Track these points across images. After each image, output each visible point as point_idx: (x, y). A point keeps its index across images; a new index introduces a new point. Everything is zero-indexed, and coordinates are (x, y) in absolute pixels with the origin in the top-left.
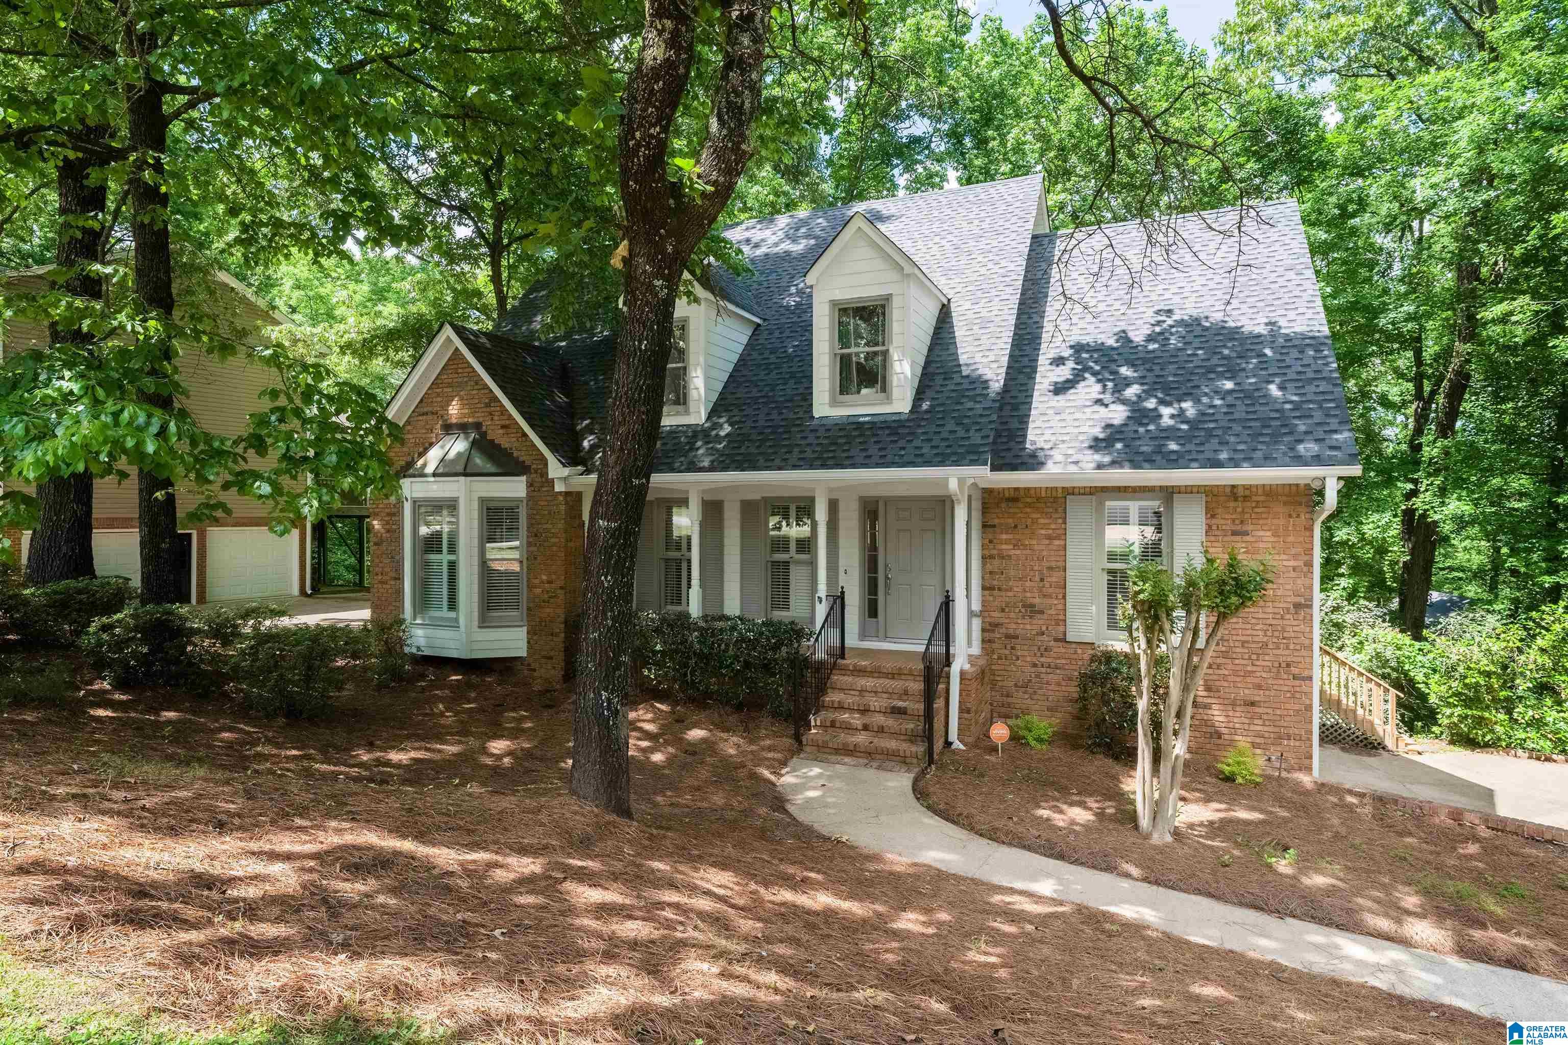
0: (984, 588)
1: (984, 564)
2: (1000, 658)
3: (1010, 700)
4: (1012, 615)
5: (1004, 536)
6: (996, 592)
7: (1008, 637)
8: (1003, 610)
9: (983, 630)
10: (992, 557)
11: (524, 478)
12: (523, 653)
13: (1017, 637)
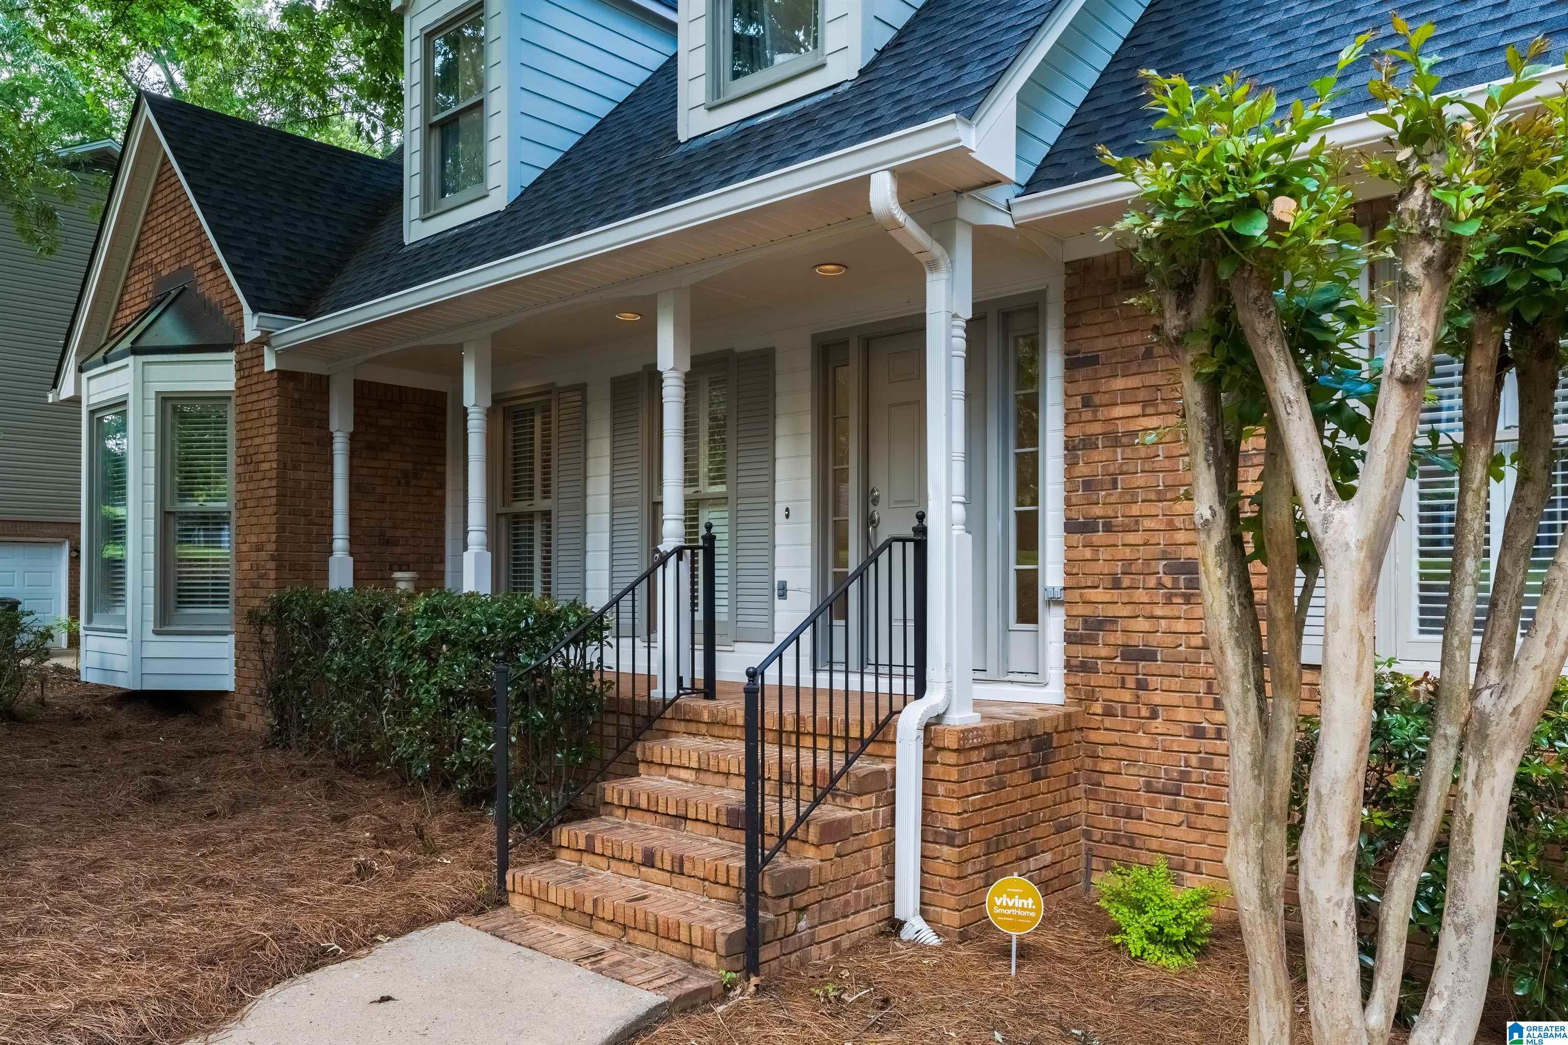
0: (1071, 527)
1: (1071, 463)
2: (1108, 712)
3: (1133, 826)
4: (1141, 595)
5: (1119, 383)
6: (1100, 537)
7: (1133, 655)
8: (1116, 585)
9: (1071, 638)
10: (1088, 443)
11: (231, 355)
12: (228, 684)
13: (1149, 655)
